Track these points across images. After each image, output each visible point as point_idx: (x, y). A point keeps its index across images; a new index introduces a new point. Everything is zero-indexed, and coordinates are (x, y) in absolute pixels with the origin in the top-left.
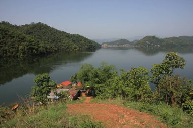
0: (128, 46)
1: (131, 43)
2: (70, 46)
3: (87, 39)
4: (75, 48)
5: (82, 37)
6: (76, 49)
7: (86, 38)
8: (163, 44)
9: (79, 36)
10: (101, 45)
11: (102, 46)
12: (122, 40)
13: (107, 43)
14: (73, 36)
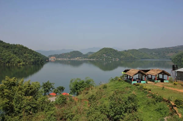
0: (81, 60)
1: (84, 55)
2: (12, 60)
3: (33, 51)
4: (19, 62)
5: (26, 48)
6: (21, 64)
7: (30, 50)
8: (122, 57)
9: (23, 47)
10: (48, 59)
11: (50, 59)
12: (74, 52)
13: (55, 56)
14: (15, 46)
